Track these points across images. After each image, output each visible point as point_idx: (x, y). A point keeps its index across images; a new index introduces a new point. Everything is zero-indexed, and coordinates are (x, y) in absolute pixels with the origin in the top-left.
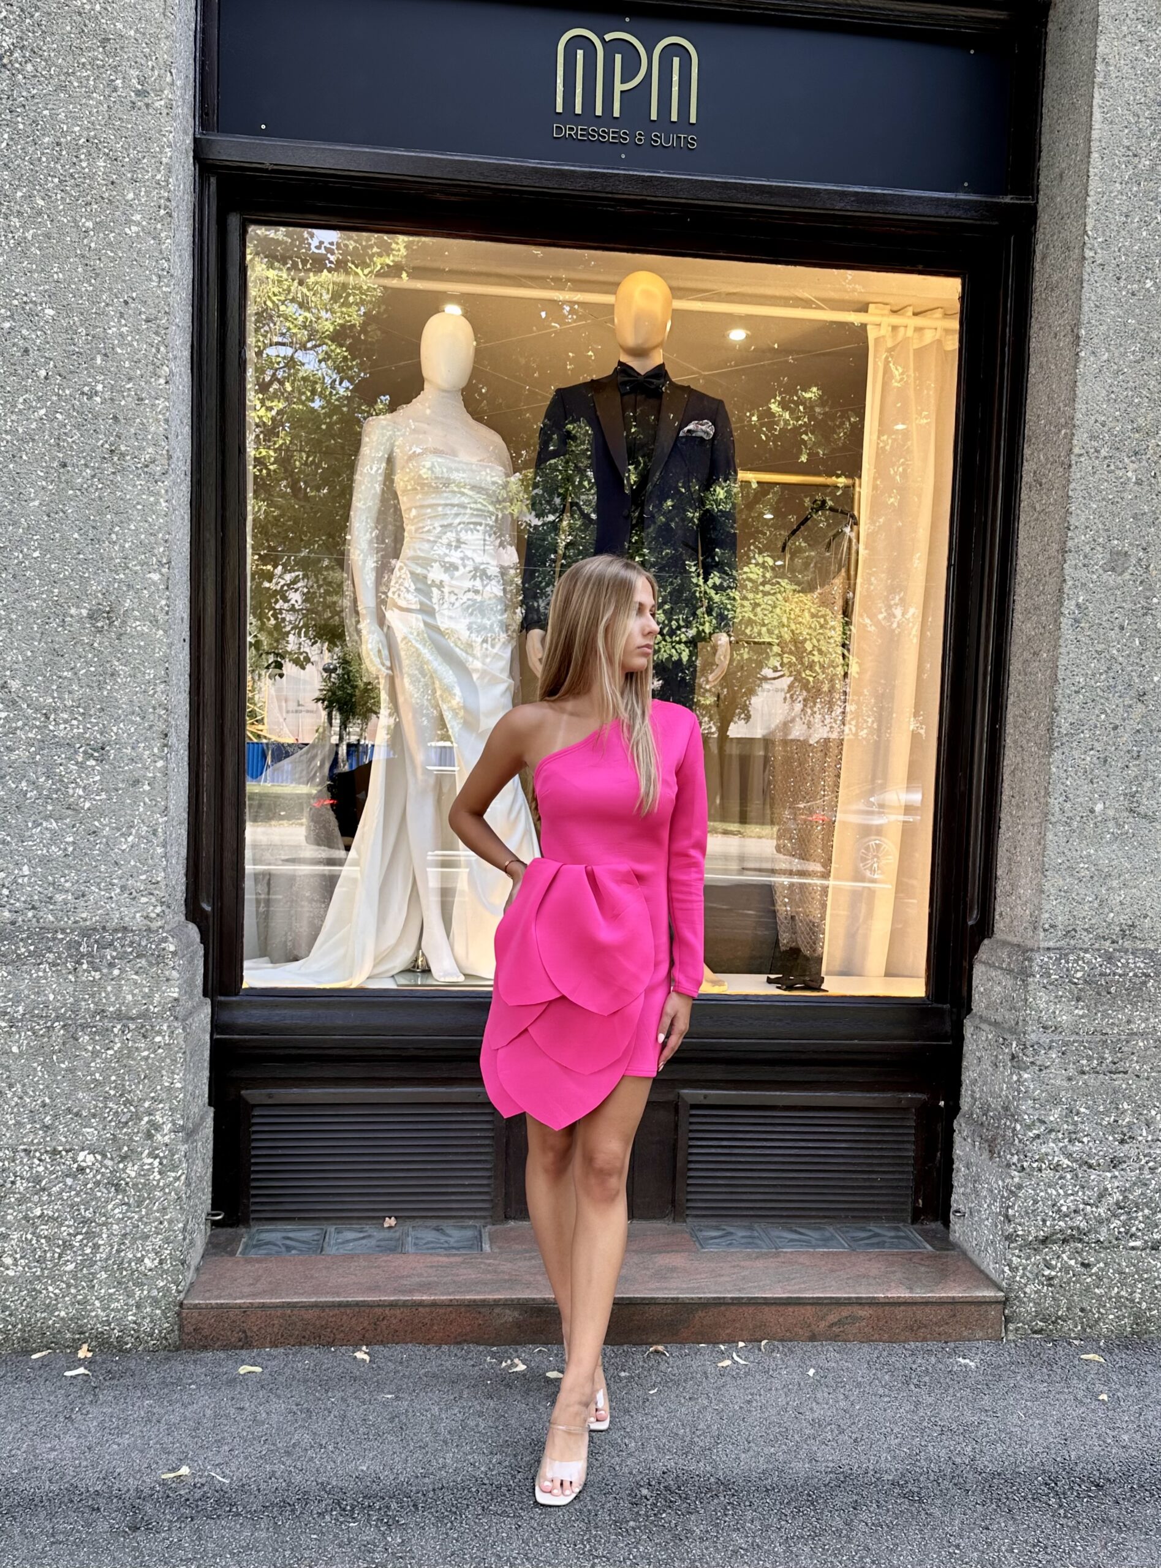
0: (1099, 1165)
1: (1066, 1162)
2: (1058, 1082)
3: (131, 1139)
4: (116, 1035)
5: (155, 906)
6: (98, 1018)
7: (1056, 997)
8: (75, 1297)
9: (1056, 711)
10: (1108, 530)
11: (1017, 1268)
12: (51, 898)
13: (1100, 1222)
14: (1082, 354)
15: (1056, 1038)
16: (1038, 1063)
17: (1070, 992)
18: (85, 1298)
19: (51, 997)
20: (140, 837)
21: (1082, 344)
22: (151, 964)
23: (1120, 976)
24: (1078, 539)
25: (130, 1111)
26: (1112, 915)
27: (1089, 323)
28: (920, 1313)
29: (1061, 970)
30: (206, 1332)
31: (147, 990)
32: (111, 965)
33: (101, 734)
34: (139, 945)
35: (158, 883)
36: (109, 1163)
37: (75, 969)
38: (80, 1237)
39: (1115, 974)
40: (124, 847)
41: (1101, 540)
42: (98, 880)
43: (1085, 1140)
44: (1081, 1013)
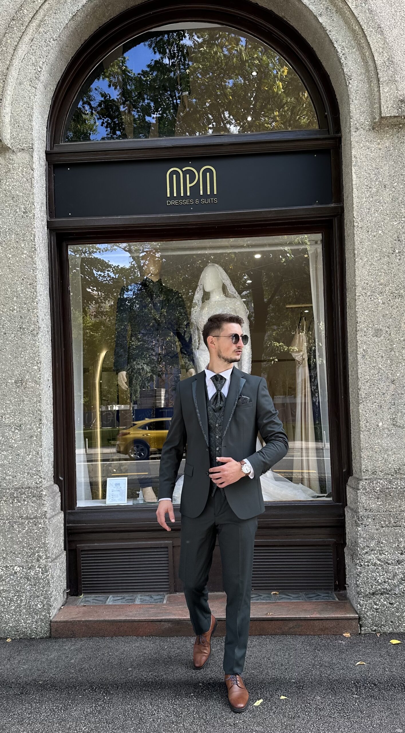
0: (392, 563)
1: (379, 562)
2: (373, 531)
3: (32, 562)
4: (26, 525)
5: (39, 479)
6: (20, 519)
7: (369, 498)
8: (15, 619)
9: (359, 389)
10: (373, 322)
11: (363, 605)
12: (5, 478)
13: (395, 586)
14: (357, 260)
15: (370, 514)
16: (364, 524)
17: (374, 495)
18: (18, 619)
19: (5, 512)
20: (33, 455)
21: (356, 256)
22: (37, 500)
23: (395, 488)
24: (361, 326)
25: (31, 552)
26: (390, 465)
27: (358, 248)
28: (325, 623)
29: (371, 487)
30: (60, 631)
31: (36, 508)
32: (24, 500)
33: (20, 421)
34: (33, 493)
35: (40, 471)
36: (25, 570)
37: (12, 502)
38: (16, 597)
39: (392, 488)
40: (28, 459)
41: (370, 326)
42: (20, 471)
43: (386, 553)
44: (380, 503)
